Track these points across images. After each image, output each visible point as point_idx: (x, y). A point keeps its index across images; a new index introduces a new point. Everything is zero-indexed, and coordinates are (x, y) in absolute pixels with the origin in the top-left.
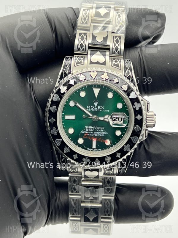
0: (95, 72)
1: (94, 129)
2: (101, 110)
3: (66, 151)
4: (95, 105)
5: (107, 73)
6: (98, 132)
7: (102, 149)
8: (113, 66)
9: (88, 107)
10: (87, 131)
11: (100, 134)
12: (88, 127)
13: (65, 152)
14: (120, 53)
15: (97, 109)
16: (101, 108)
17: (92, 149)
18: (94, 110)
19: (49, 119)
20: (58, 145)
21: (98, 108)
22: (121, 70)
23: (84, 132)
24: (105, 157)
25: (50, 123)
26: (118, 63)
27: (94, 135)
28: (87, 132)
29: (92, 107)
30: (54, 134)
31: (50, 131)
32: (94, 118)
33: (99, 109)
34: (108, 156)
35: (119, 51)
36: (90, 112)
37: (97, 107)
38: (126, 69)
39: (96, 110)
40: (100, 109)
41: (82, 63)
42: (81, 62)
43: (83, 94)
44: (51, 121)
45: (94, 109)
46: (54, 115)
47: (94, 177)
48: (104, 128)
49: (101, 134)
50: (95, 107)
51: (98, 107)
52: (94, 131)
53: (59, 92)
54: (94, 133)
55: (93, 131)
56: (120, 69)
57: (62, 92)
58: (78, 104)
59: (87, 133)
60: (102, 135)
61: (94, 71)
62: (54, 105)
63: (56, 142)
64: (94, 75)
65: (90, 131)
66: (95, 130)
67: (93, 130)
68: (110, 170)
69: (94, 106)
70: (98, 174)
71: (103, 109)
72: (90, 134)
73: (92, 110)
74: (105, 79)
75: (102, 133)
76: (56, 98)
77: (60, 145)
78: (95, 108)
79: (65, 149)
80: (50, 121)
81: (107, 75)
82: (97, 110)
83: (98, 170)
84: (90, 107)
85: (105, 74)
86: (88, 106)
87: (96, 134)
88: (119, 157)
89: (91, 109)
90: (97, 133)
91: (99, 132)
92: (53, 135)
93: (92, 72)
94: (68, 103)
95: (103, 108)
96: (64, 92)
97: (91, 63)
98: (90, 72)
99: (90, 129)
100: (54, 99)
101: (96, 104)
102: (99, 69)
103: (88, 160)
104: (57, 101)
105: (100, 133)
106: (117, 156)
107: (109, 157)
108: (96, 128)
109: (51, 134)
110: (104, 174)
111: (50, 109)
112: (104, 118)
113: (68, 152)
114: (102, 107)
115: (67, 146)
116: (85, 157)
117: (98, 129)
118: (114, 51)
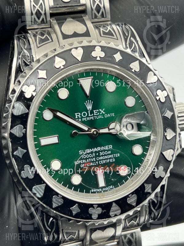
0: (79, 48)
1: (96, 152)
2: (101, 115)
3: (56, 202)
4: (88, 109)
5: (100, 46)
6: (102, 156)
7: (116, 186)
8: (102, 35)
9: (76, 116)
10: (84, 159)
11: (107, 159)
12: (84, 152)
13: (54, 205)
14: (105, 16)
15: (94, 116)
16: (100, 112)
17: (98, 190)
18: (88, 119)
19: (13, 152)
20: (40, 197)
21: (95, 113)
22: (118, 39)
23: (79, 162)
24: (128, 196)
25: (16, 158)
26: (110, 30)
27: (97, 162)
28: (84, 161)
29: (84, 114)
30: (27, 178)
31: (20, 173)
32: (93, 132)
33: (97, 115)
34: (132, 193)
35: (103, 12)
36: (83, 122)
37: (92, 112)
38: (125, 37)
39: (92, 118)
40: (99, 115)
41: (49, 40)
42: (47, 39)
43: (63, 94)
44: (18, 155)
45: (88, 116)
46: (21, 142)
47: (107, 239)
48: (111, 147)
49: (109, 159)
50: (89, 112)
51: (94, 111)
52: (96, 156)
53: (21, 97)
54: (96, 159)
55: (94, 157)
56: (116, 38)
57: (28, 96)
58: (59, 114)
59: (84, 163)
60: (111, 160)
61: (76, 48)
62: (17, 122)
63: (35, 192)
64: (78, 54)
65: (88, 158)
66: (97, 154)
67: (94, 154)
68: (134, 219)
69: (87, 111)
70: (114, 231)
71: (104, 113)
72: (91, 162)
73: (85, 119)
74: (100, 57)
75: (110, 156)
76: (18, 109)
77: (42, 195)
78: (90, 115)
79: (54, 200)
80: (16, 156)
81: (101, 51)
82: (94, 118)
83: (114, 225)
84: (81, 116)
85: (98, 49)
86: (76, 114)
87: (101, 160)
88: (150, 191)
89: (82, 117)
90: (101, 158)
91: (105, 155)
92: (27, 180)
93: (74, 49)
94: (39, 115)
95: (102, 112)
96: (32, 96)
97: (65, 37)
98: (71, 50)
99: (89, 154)
100: (17, 112)
101: (89, 107)
102: (85, 44)
103: (98, 210)
104: (22, 115)
105: (106, 157)
106: (146, 191)
107: (133, 196)
108: (99, 149)
109: (22, 178)
110: (124, 229)
111: (12, 131)
112: (109, 129)
113: (60, 204)
114: (100, 110)
115: (57, 194)
116: (91, 206)
117: (102, 151)
118: (95, 14)
